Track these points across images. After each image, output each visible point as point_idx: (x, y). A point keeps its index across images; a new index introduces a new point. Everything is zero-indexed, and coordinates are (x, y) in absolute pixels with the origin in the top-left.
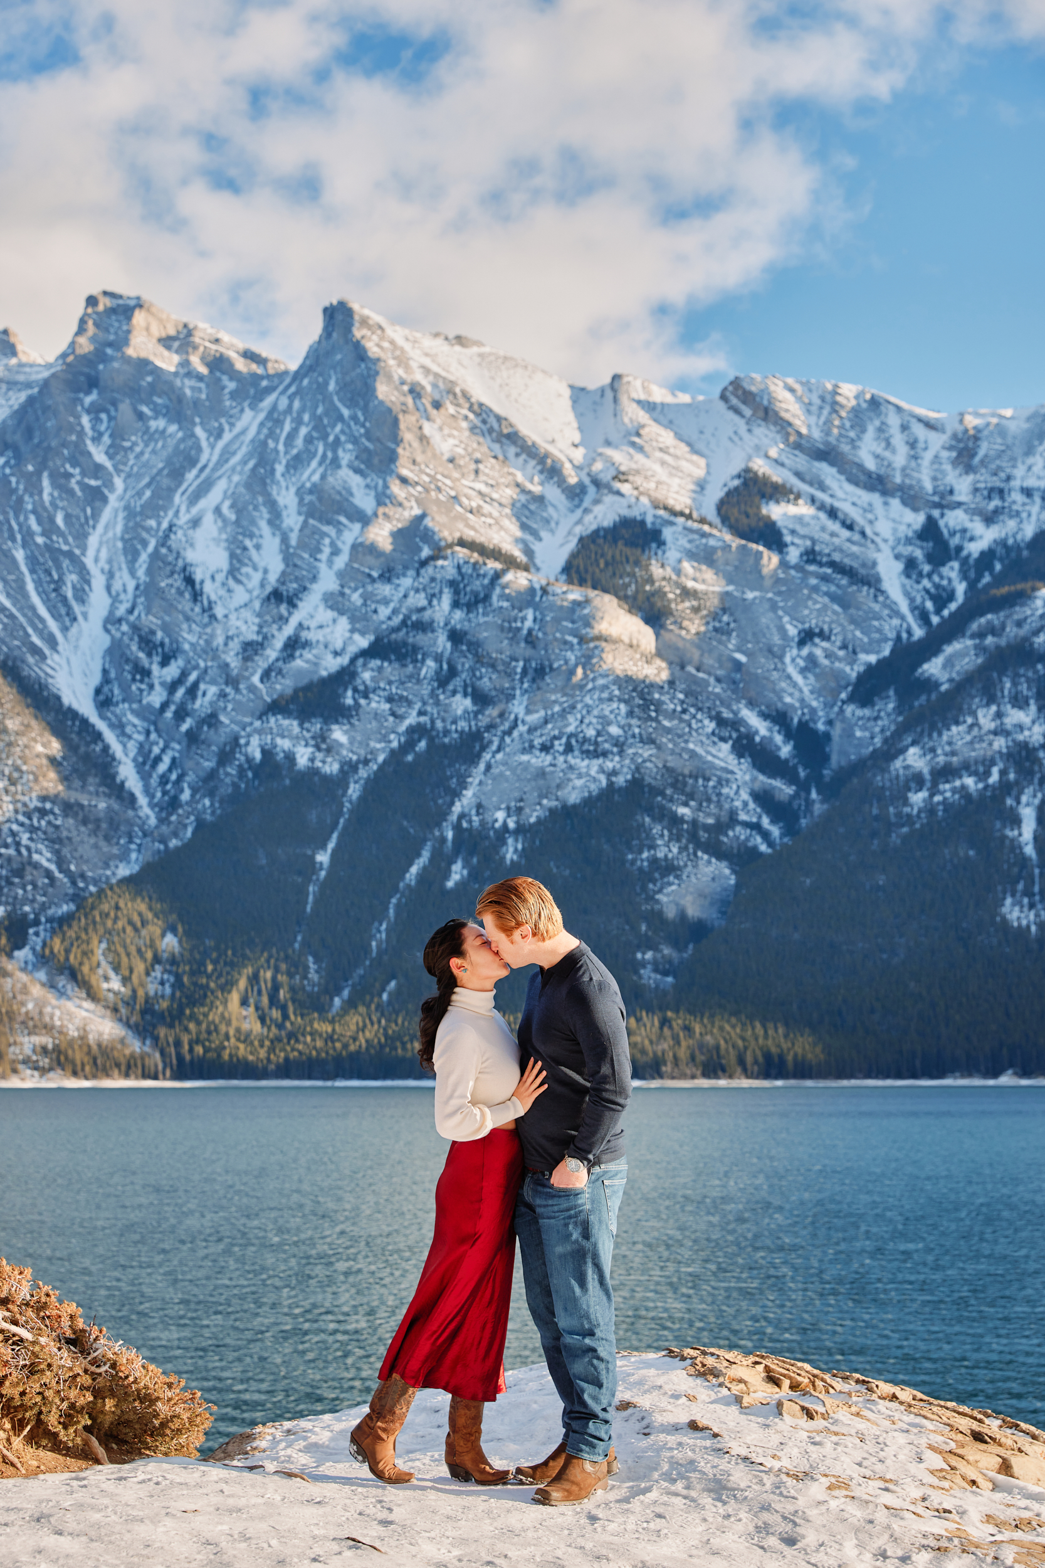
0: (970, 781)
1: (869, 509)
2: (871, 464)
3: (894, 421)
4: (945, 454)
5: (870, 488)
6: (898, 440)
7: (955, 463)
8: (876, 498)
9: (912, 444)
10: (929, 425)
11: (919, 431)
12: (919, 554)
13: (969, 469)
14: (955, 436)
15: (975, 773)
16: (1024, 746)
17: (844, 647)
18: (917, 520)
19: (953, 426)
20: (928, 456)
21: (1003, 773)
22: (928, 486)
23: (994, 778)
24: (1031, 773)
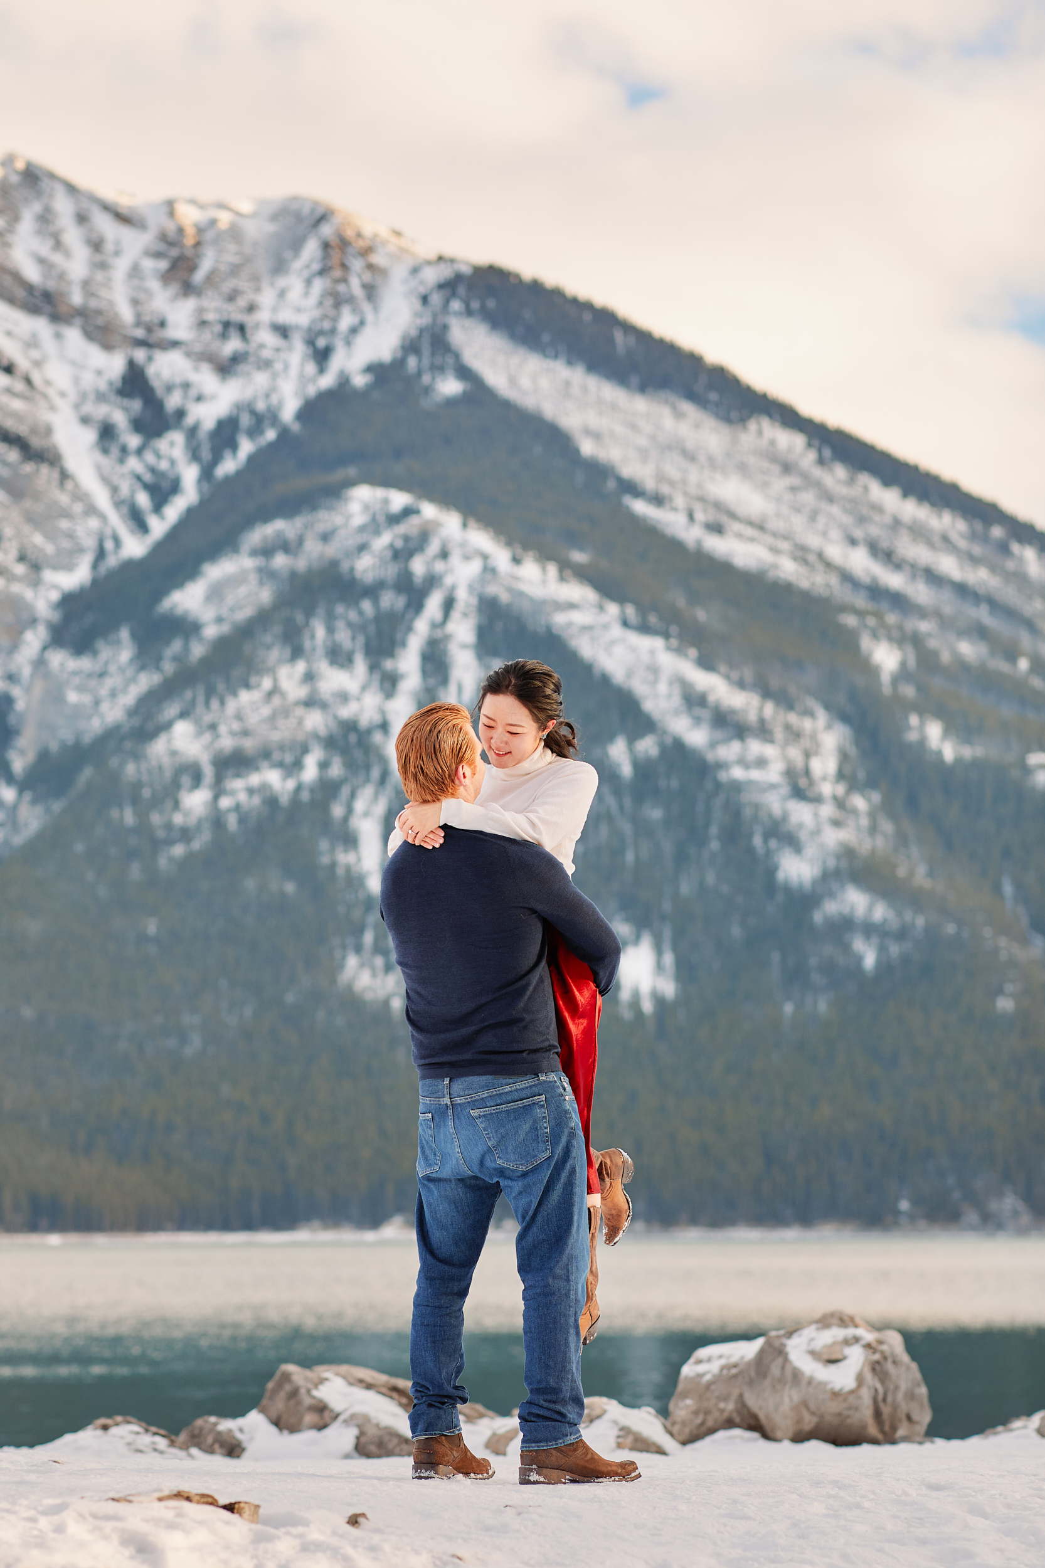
0: (273, 778)
1: (32, 343)
2: (32, 273)
3: (64, 207)
4: (149, 264)
5: (32, 309)
6: (73, 236)
7: (166, 278)
8: (40, 326)
9: (96, 245)
10: (123, 218)
11: (105, 225)
12: (120, 419)
13: (188, 289)
14: (163, 237)
15: (280, 765)
16: (350, 726)
17: (22, 558)
18: (115, 365)
19: (157, 221)
20: (121, 267)
21: (323, 765)
22: (126, 313)
23: (310, 772)
24: (368, 768)
